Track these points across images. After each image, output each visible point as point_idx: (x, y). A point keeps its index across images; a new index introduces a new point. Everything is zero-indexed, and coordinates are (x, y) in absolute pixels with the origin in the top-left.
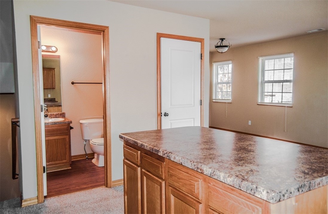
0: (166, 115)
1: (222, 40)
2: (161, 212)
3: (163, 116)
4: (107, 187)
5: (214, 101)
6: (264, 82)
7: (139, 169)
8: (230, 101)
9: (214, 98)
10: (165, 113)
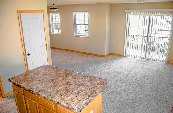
0: (28, 55)
1: (54, 4)
2: (37, 112)
3: (27, 56)
4: (2, 97)
5: (52, 34)
6: (76, 25)
7: (23, 96)
8: (60, 34)
9: (52, 32)
10: (28, 54)
